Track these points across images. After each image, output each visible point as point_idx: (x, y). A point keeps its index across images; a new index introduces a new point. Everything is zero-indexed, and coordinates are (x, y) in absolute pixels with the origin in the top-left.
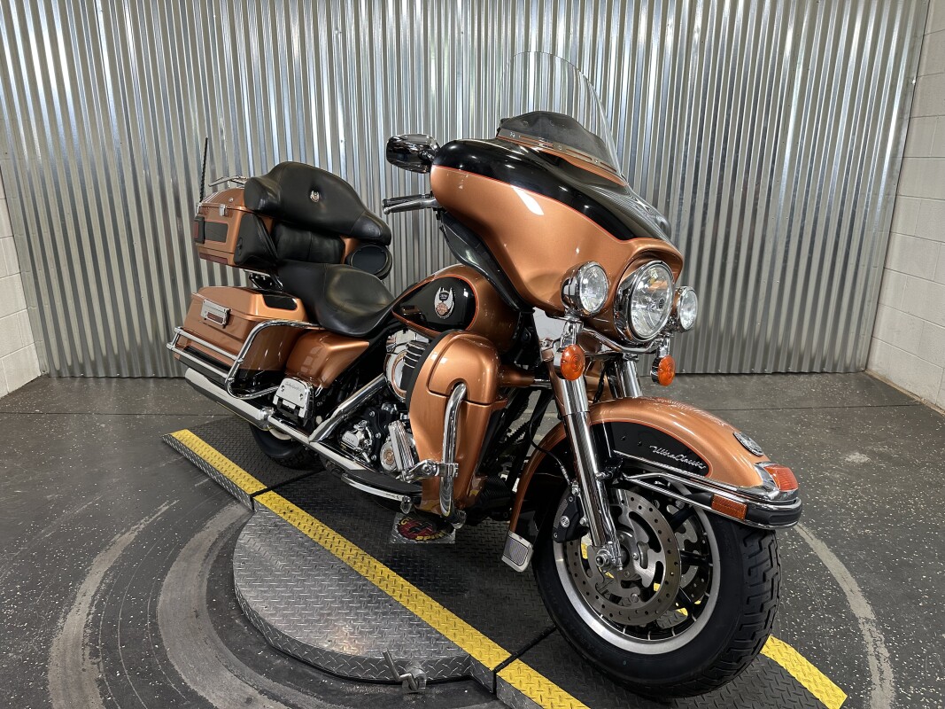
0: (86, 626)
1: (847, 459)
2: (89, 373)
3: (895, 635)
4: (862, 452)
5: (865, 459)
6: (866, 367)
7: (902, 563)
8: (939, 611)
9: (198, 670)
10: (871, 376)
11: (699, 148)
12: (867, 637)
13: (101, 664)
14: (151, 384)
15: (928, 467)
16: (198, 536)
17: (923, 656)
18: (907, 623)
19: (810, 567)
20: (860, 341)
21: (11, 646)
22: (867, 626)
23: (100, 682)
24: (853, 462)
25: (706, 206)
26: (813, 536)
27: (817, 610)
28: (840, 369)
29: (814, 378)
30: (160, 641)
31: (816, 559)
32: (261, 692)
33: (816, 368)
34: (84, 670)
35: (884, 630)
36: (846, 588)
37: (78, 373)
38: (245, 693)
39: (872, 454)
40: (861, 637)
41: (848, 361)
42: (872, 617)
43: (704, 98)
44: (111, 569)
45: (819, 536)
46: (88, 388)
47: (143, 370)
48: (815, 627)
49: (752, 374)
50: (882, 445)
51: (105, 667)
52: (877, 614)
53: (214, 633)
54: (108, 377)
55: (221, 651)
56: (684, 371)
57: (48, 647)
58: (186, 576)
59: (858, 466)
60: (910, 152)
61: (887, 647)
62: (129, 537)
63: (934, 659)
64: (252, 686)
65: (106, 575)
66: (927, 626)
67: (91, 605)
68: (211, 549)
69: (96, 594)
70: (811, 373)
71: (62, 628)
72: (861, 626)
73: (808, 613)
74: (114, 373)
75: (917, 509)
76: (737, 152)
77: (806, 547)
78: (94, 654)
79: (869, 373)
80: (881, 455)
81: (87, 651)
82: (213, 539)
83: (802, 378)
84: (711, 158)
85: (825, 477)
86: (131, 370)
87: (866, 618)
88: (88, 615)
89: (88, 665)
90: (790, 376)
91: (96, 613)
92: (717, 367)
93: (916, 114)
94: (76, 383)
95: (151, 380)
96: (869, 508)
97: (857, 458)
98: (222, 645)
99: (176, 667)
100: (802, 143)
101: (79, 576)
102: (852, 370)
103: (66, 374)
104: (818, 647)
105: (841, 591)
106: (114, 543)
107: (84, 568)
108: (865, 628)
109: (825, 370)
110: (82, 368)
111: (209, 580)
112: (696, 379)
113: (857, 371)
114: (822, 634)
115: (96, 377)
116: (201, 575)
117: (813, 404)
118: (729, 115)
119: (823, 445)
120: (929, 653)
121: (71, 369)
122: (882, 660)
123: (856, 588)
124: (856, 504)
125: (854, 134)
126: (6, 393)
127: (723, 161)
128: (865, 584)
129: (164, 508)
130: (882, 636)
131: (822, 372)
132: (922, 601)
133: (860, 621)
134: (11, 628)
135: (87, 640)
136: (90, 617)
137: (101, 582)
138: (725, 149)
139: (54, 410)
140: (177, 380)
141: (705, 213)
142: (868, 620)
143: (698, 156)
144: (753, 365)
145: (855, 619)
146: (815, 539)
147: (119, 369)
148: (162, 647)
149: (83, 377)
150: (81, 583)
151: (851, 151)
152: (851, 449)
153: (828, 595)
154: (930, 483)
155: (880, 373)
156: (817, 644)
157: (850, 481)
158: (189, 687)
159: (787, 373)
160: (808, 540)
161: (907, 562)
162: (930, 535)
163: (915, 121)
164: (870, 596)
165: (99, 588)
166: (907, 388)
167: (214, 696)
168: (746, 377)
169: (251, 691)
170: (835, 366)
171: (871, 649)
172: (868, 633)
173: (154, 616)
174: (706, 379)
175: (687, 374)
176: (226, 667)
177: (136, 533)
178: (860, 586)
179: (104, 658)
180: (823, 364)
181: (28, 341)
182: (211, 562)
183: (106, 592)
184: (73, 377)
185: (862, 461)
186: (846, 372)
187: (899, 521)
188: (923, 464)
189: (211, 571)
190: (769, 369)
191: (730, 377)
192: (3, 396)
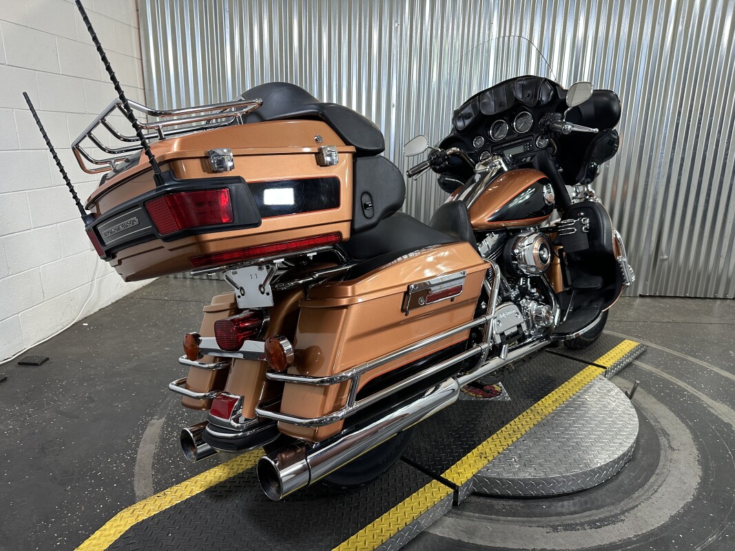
11: (680, 113)
25: (683, 159)
37: (188, 276)
43: (686, 73)
46: (198, 285)
49: (715, 298)
56: (657, 294)
76: (711, 116)
84: (689, 121)
92: (686, 292)
94: (189, 282)
103: (180, 275)
112: (668, 300)
118: (706, 86)
127: (699, 123)
138: (701, 114)
139: (178, 299)
141: (682, 165)
143: (678, 120)
144: (716, 291)
168: (711, 300)
174: (677, 300)
175: (660, 297)
184: (185, 278)
190: (731, 296)
191: (697, 300)
192: (140, 287)
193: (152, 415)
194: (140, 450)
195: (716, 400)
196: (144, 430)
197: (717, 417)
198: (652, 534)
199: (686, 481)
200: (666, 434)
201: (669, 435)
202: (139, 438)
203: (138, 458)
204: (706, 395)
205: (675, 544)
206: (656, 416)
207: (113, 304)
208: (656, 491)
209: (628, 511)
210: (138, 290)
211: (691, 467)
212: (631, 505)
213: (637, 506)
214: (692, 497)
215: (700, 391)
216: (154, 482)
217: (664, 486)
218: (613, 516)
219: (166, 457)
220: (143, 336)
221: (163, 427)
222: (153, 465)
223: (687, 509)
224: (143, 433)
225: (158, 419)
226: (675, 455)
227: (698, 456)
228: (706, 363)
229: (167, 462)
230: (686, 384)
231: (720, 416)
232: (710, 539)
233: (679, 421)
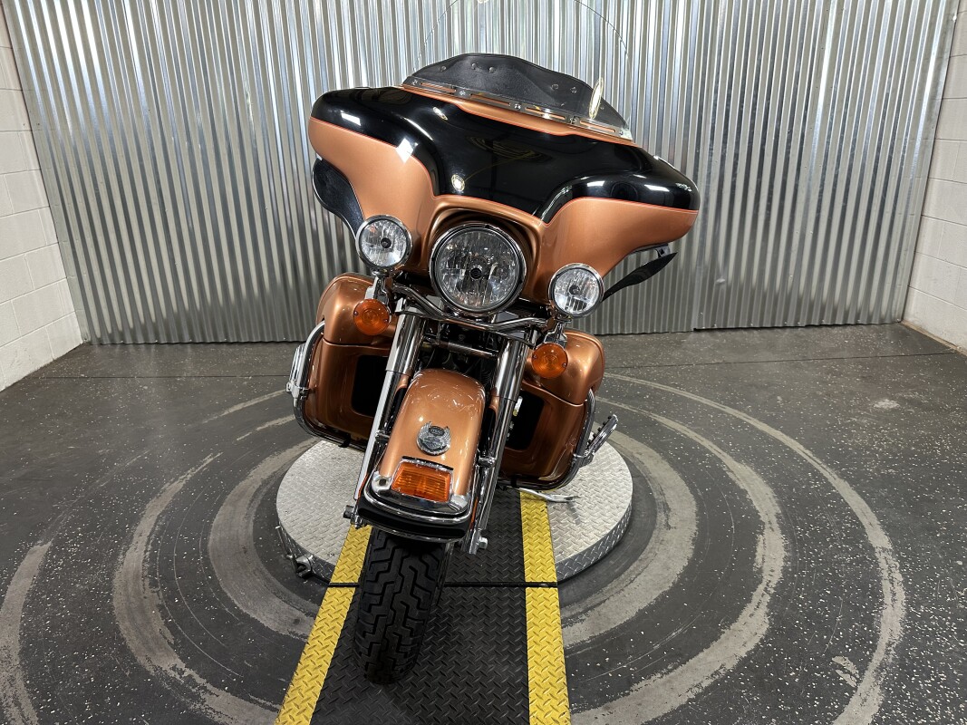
0: (145, 561)
1: (876, 406)
2: (129, 340)
3: (910, 562)
4: (892, 398)
5: (894, 405)
6: (902, 319)
7: (923, 499)
8: (956, 541)
9: (249, 597)
10: (907, 327)
11: (729, 96)
12: (883, 564)
13: (160, 592)
14: (189, 349)
15: (958, 411)
16: (242, 484)
17: (936, 580)
18: (923, 552)
19: (832, 504)
20: (897, 291)
21: (78, 578)
22: (883, 555)
23: (161, 608)
24: (882, 408)
25: (736, 156)
26: (835, 476)
27: (835, 541)
28: (875, 320)
29: (848, 330)
30: (212, 574)
31: (838, 496)
32: (307, 615)
33: (851, 320)
34: (145, 598)
35: (900, 558)
36: (865, 522)
37: (118, 341)
38: (293, 615)
39: (902, 400)
40: (877, 564)
41: (883, 313)
42: (890, 547)
43: (734, 44)
44: (163, 513)
45: (843, 476)
46: (129, 353)
47: (181, 336)
48: (832, 556)
49: (784, 327)
50: (913, 392)
51: (164, 594)
52: (894, 544)
53: (262, 567)
54: (147, 344)
55: (268, 580)
56: (716, 327)
57: (111, 579)
58: (232, 518)
59: (886, 412)
60: (949, 94)
61: (901, 572)
62: (178, 486)
63: (946, 582)
64: (299, 610)
65: (159, 518)
66: (943, 554)
67: (148, 543)
68: (255, 495)
69: (151, 534)
70: (845, 325)
71: (122, 563)
72: (877, 555)
73: (827, 544)
74: (152, 339)
75: (942, 451)
76: (768, 99)
77: (829, 486)
78: (153, 584)
79: (906, 324)
80: (911, 401)
81: (147, 582)
82: (257, 486)
83: (835, 331)
84: (741, 106)
85: (852, 423)
86: (168, 336)
87: (883, 548)
88: (146, 552)
89: (148, 593)
90: (824, 328)
91: (152, 550)
92: (749, 322)
93: (955, 53)
94: (117, 349)
95: (189, 346)
96: (895, 450)
97: (886, 404)
98: (269, 576)
99: (229, 595)
100: (836, 87)
101: (135, 520)
102: (887, 322)
103: (107, 341)
104: (834, 573)
105: (860, 524)
106: (164, 490)
107: (138, 513)
108: (881, 557)
109: (860, 321)
110: (122, 335)
111: (255, 522)
112: (727, 334)
113: (893, 322)
114: (839, 562)
115: (135, 344)
116: (247, 516)
117: (845, 354)
118: (759, 61)
119: (852, 393)
120: (941, 577)
121: (111, 337)
122: (895, 584)
123: (875, 521)
124: (880, 446)
125: (890, 76)
126: (52, 360)
127: (754, 109)
128: (884, 518)
129: (209, 460)
130: (897, 563)
131: (857, 324)
132: (940, 531)
133: (877, 550)
134: (75, 563)
135: (146, 573)
136: (148, 553)
137: (155, 526)
138: (756, 96)
139: (98, 375)
140: (214, 345)
141: (735, 164)
142: (884, 550)
143: (728, 105)
144: (785, 319)
145: (872, 549)
146: (838, 479)
147: (157, 335)
148: (214, 578)
149: (123, 344)
150: (137, 525)
151: (887, 95)
152: (881, 396)
153: (847, 528)
154: (958, 426)
155: (917, 323)
156: (832, 570)
157: (877, 426)
158: (241, 611)
159: (821, 326)
160: (831, 480)
161: (928, 500)
162: (953, 474)
163: (955, 61)
164: (889, 528)
165: (153, 530)
166: (943, 337)
167: (264, 618)
168: (779, 330)
169: (298, 613)
170: (870, 318)
171: (885, 574)
172: (884, 561)
173: (206, 552)
174: (738, 333)
175: (719, 329)
176: (275, 594)
177: (184, 482)
178: (879, 520)
179: (163, 588)
180: (858, 316)
181: (70, 309)
182: (256, 506)
183: (160, 533)
184: (114, 344)
185: (891, 407)
186: (882, 323)
187: (923, 461)
188: (953, 409)
189: (256, 514)
190: (802, 322)
191: (762, 331)
192: (49, 362)
193: (35, 540)
194: (10, 588)
195: (739, 461)
196: (20, 560)
197: (734, 483)
198: (610, 633)
199: (671, 565)
200: (667, 508)
201: (670, 510)
202: (12, 570)
203: (7, 597)
204: (731, 455)
205: (633, 643)
206: (663, 487)
207: (7, 388)
208: (632, 582)
209: (591, 608)
210: (45, 367)
211: (682, 548)
212: (597, 601)
213: (604, 601)
214: (671, 585)
215: (724, 451)
216: (22, 627)
217: (643, 574)
218: (572, 617)
219: (43, 594)
220: (42, 432)
221: (47, 555)
222: (25, 606)
223: (661, 600)
224: (19, 564)
225: (42, 545)
226: (669, 535)
227: (695, 534)
228: (745, 415)
229: (43, 600)
230: (711, 444)
231: (737, 482)
232: (674, 634)
233: (688, 492)
